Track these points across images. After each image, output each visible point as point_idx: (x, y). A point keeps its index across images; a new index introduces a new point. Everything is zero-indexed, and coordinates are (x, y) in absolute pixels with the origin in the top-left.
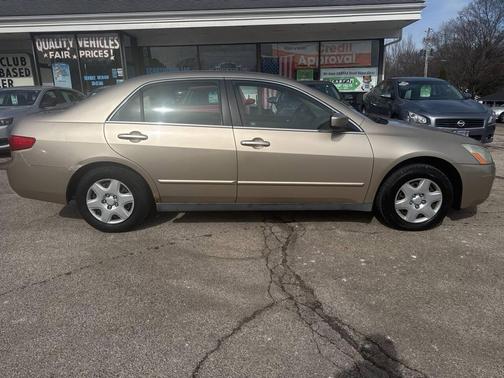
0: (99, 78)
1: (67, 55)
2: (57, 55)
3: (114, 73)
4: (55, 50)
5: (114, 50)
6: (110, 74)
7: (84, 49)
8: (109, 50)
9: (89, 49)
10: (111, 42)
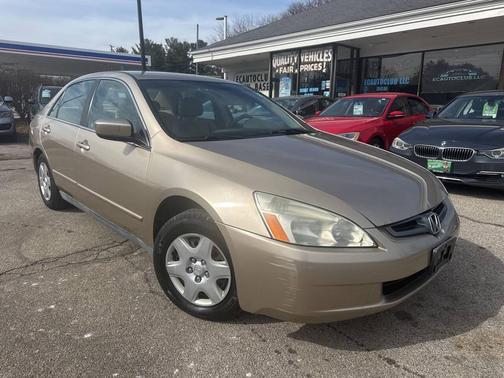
0: (311, 90)
1: (291, 69)
2: (285, 71)
3: (323, 85)
4: (283, 66)
5: (327, 62)
6: (320, 87)
7: (304, 63)
8: (322, 62)
9: (308, 63)
10: (326, 55)
